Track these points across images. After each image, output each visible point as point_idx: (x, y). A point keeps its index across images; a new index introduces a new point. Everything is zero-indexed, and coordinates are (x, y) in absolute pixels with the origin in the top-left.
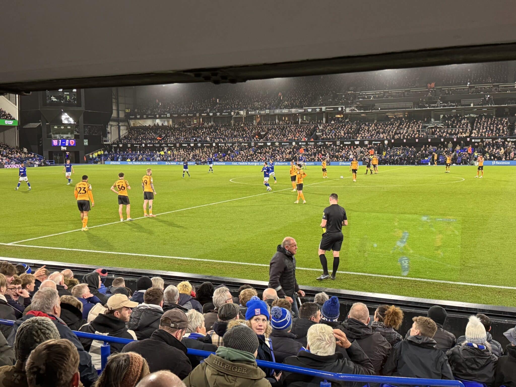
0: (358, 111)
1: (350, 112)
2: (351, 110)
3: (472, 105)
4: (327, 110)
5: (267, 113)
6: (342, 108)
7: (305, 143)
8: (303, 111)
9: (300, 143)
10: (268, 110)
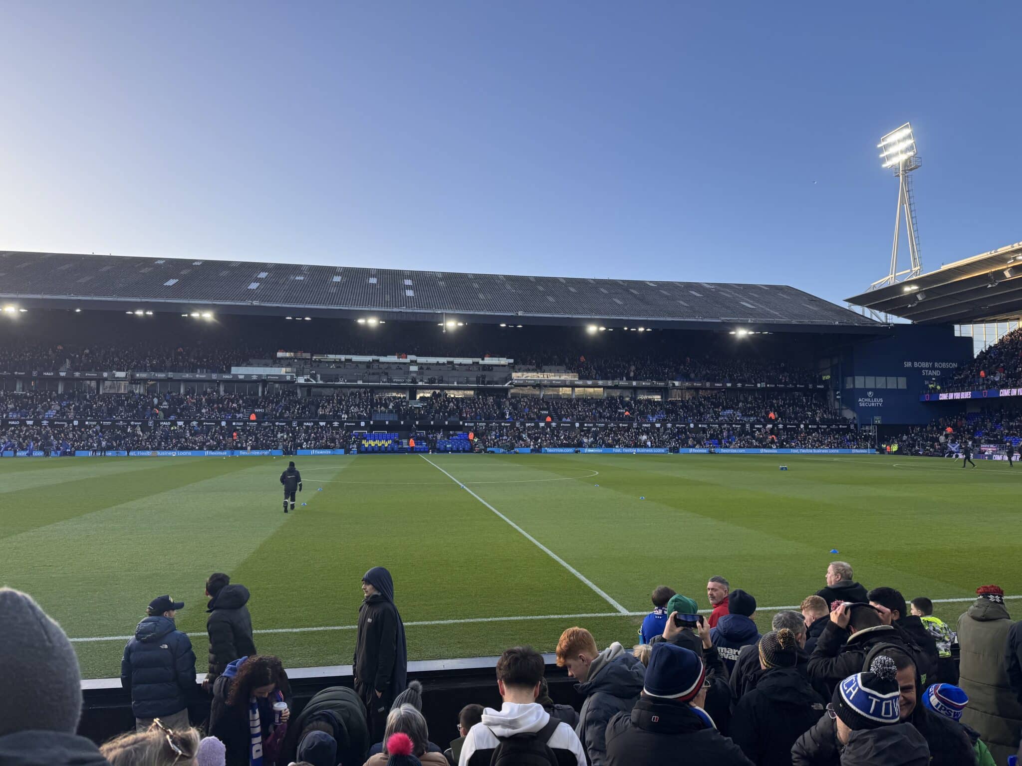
0: (314, 382)
1: (304, 382)
2: (305, 380)
3: (455, 383)
4: (269, 377)
5: (169, 376)
6: (292, 376)
7: (242, 424)
8: (231, 377)
9: (234, 424)
10: (171, 373)
